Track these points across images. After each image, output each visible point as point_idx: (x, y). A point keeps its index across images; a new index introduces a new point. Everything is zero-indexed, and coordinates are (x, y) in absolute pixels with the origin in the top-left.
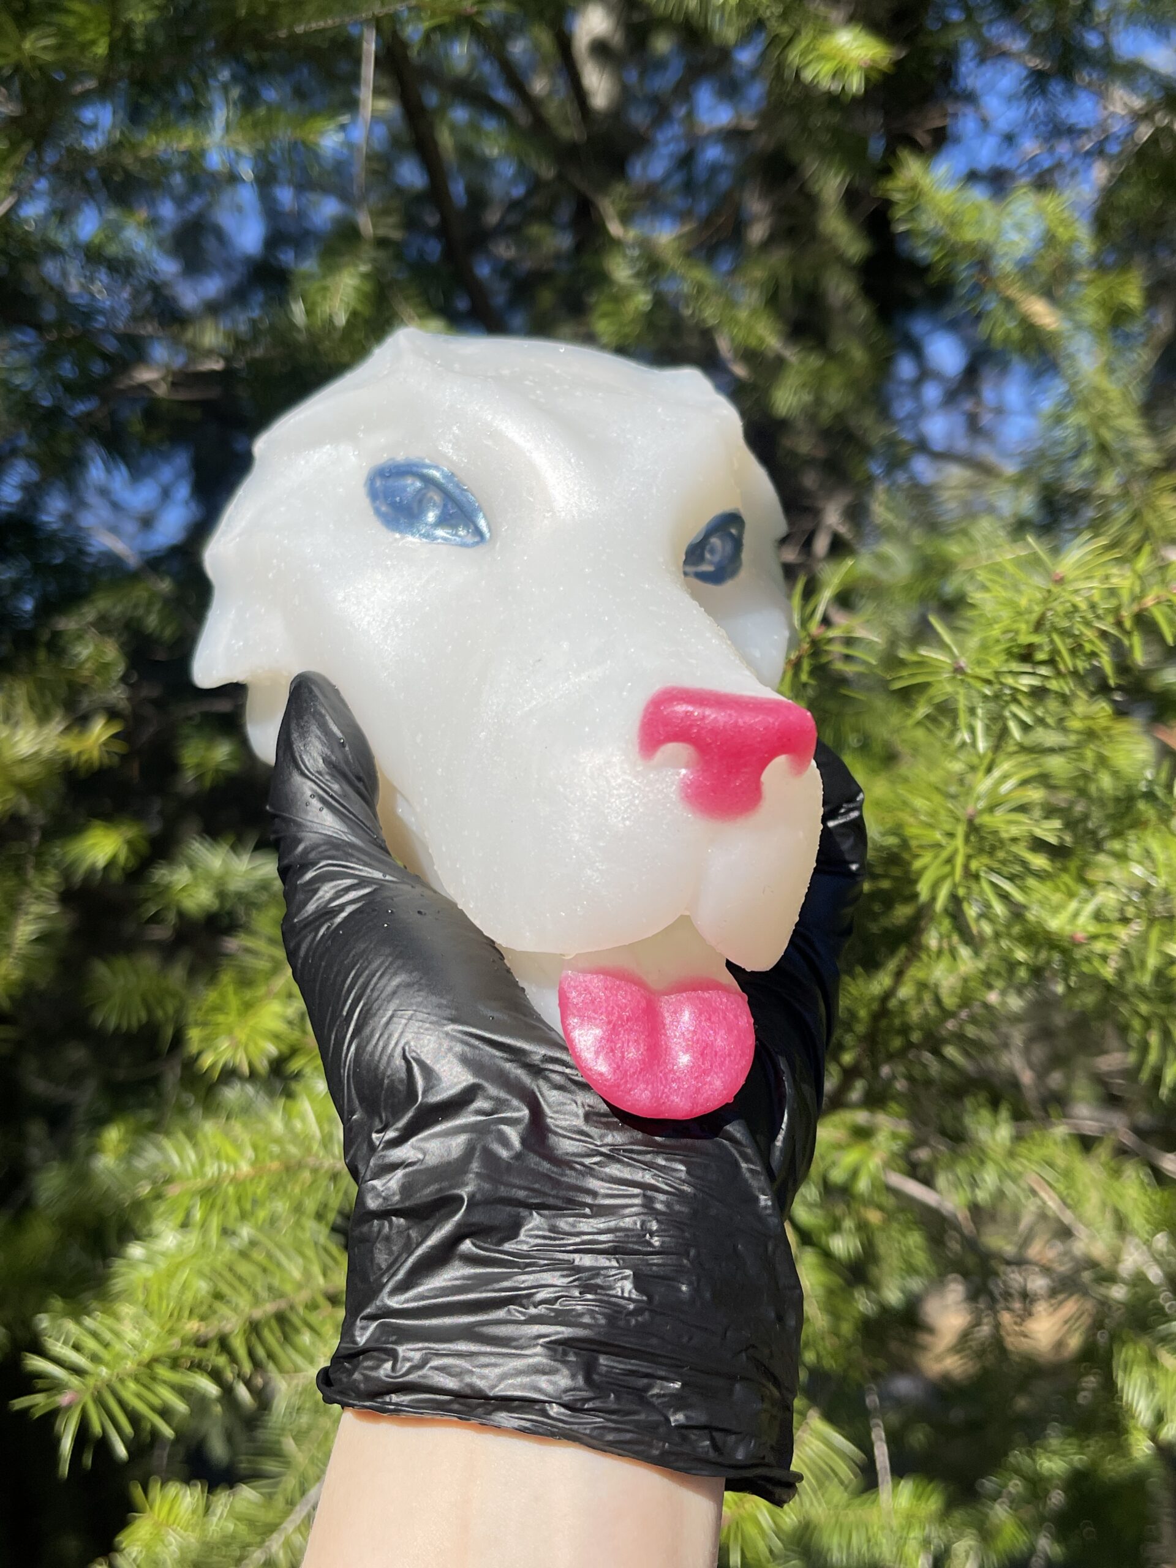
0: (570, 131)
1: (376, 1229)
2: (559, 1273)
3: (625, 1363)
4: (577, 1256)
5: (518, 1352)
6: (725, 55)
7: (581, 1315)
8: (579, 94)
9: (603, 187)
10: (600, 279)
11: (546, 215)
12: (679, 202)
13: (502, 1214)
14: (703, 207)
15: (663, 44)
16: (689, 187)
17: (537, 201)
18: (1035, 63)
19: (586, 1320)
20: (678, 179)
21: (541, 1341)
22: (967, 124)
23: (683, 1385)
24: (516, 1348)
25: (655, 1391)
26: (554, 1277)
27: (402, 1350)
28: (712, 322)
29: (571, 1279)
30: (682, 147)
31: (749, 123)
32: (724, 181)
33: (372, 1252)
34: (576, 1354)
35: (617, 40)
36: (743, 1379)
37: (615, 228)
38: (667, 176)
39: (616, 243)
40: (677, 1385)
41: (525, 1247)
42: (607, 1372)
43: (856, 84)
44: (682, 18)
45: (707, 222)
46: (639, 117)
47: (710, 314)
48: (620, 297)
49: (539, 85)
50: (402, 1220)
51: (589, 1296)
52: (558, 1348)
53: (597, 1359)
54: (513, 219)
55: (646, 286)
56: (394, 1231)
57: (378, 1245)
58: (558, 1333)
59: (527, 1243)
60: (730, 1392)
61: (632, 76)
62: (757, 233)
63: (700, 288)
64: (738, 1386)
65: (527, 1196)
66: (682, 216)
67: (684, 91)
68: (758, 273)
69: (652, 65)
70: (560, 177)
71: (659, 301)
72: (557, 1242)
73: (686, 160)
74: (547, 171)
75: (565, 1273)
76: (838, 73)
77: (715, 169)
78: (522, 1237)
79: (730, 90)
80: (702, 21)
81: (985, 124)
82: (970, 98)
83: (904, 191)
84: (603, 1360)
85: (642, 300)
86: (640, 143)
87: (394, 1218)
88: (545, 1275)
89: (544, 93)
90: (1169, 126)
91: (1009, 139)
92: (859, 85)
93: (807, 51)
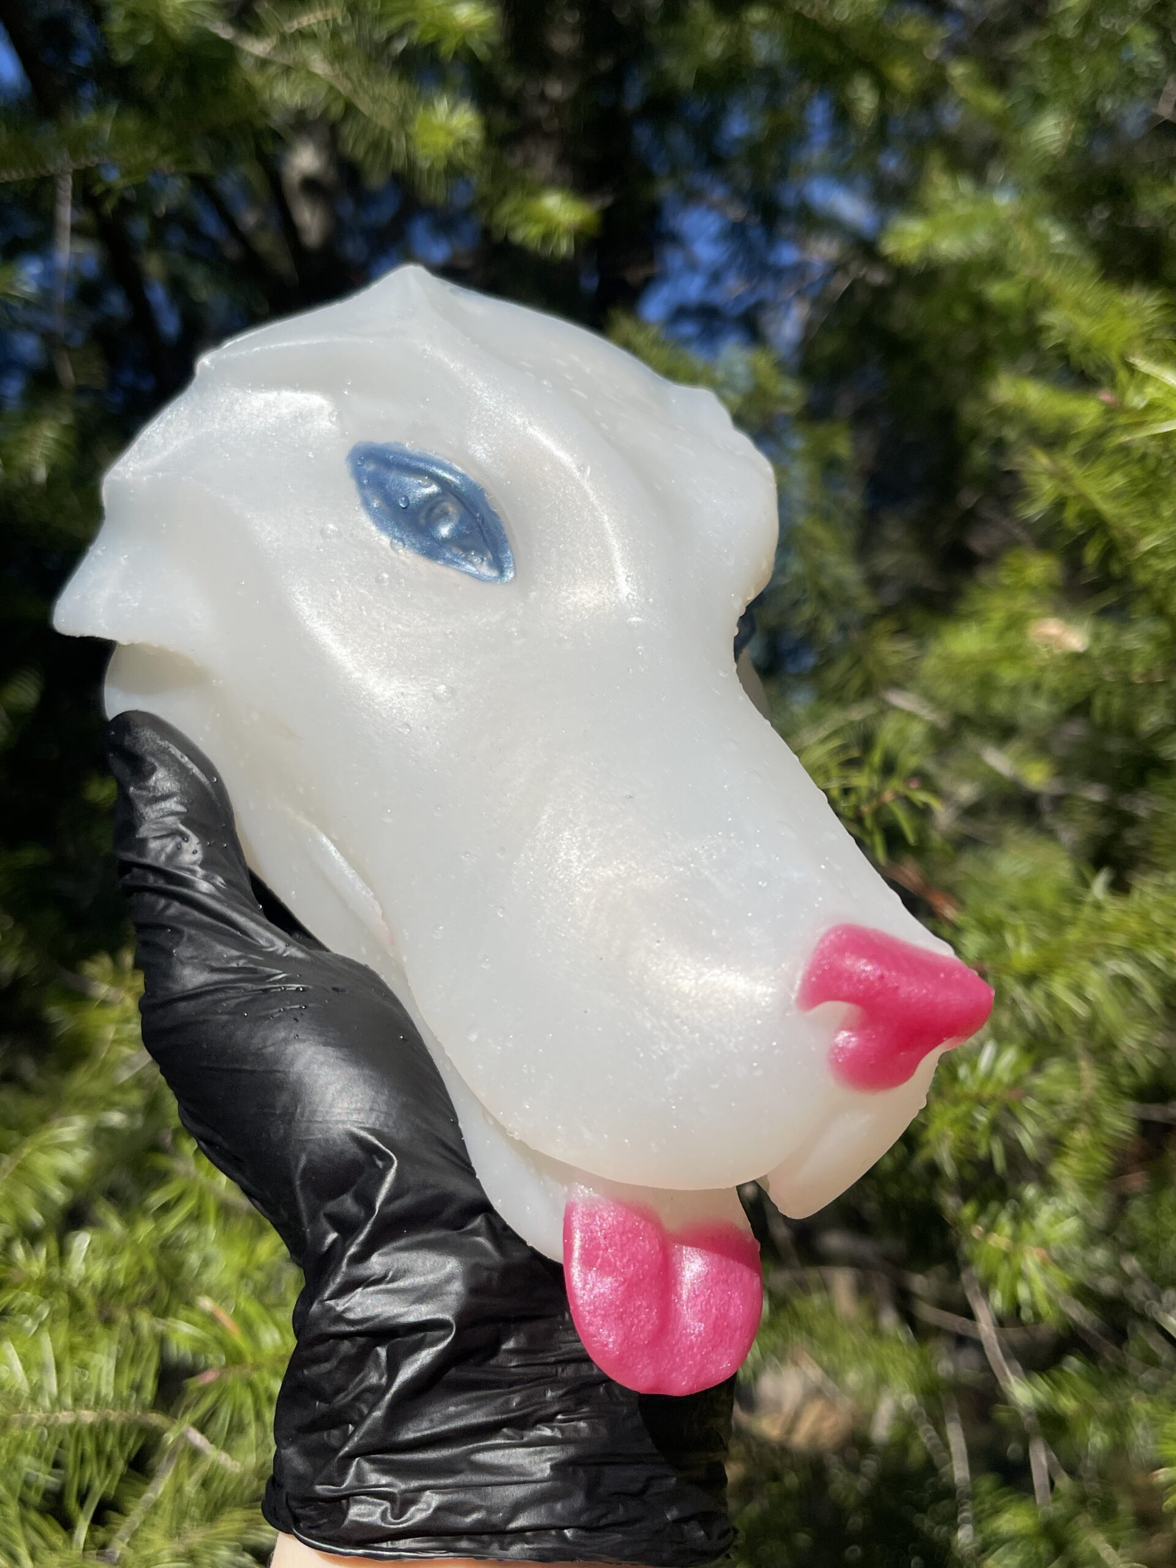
8: (290, 229)
18: (735, 213)
22: (675, 263)
35: (331, 177)
43: (564, 247)
46: (354, 250)
49: (249, 218)
61: (345, 208)
67: (399, 227)
69: (367, 199)
76: (546, 237)
79: (444, 225)
81: (692, 266)
82: (675, 239)
89: (253, 227)
90: (864, 277)
91: (715, 277)
92: (569, 247)
93: (516, 211)
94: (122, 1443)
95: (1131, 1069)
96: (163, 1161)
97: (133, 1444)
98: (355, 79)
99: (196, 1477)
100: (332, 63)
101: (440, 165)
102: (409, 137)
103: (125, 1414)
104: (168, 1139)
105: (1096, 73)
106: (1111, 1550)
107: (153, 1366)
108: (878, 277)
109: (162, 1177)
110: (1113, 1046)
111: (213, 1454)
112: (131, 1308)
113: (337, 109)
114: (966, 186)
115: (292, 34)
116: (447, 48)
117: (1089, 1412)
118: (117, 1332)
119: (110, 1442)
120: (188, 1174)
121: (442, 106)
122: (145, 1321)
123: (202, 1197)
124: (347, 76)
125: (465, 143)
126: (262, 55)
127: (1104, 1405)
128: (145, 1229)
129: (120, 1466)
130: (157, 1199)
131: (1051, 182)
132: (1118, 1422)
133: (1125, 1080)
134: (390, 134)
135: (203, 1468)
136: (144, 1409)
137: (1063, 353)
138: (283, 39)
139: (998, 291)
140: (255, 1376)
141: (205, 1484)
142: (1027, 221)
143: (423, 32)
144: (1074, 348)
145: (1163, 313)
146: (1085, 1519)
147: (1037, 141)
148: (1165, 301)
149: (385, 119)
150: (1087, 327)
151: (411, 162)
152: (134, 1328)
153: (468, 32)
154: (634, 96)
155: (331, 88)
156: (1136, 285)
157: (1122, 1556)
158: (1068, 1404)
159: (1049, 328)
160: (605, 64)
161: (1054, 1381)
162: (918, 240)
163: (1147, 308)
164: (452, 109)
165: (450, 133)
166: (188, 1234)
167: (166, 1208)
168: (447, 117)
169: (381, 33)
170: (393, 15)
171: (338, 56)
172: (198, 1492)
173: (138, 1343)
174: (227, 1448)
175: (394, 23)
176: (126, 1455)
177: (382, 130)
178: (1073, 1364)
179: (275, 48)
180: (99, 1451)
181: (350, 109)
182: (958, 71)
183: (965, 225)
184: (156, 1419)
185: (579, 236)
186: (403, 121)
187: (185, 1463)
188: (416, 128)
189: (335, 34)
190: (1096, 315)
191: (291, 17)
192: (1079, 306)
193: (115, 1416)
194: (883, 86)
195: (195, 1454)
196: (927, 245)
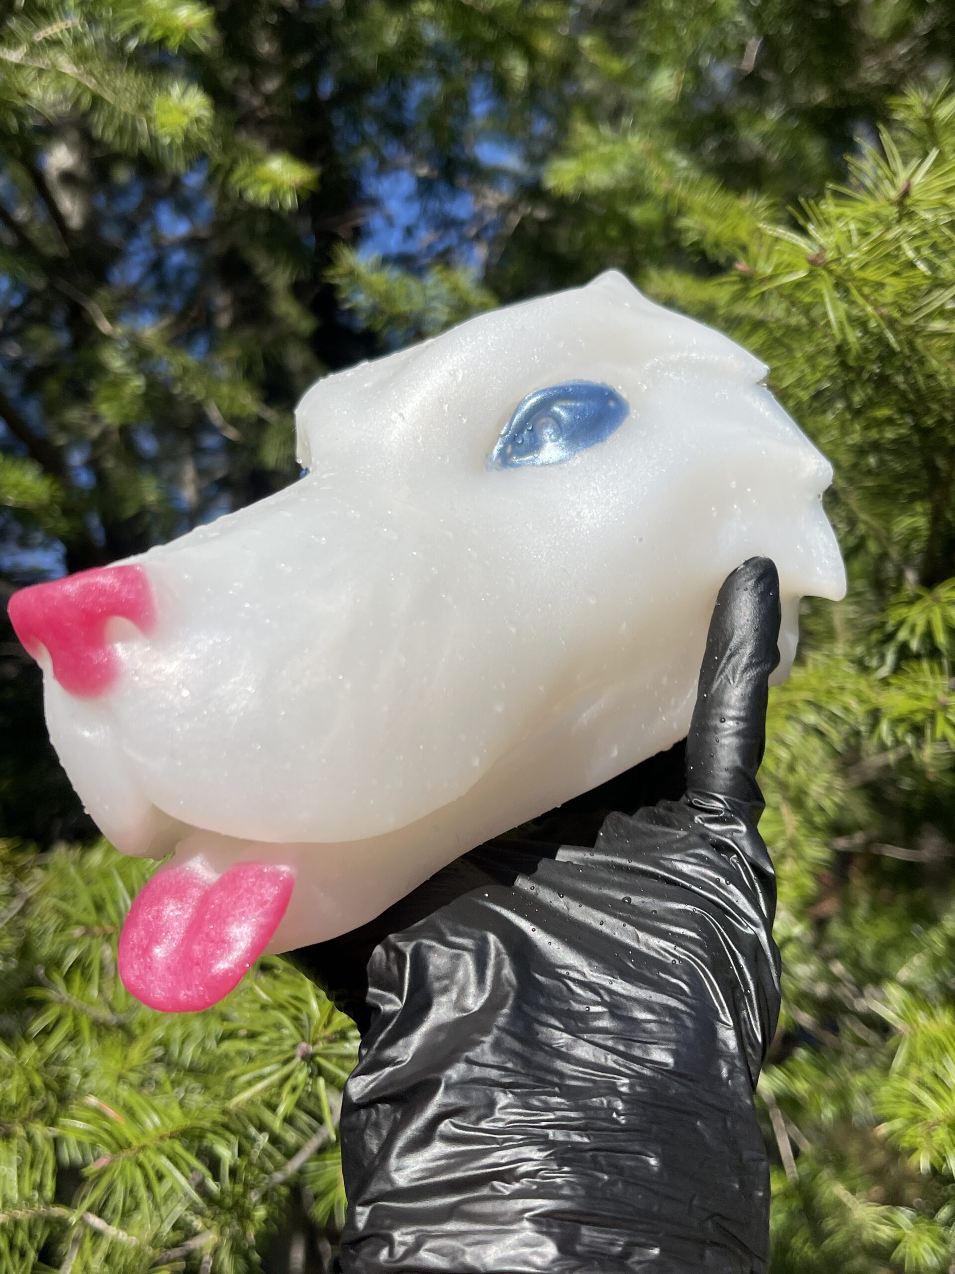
0: (54, 249)
1: (364, 1117)
2: (536, 1148)
3: (606, 1233)
4: (550, 1132)
5: (506, 1227)
6: (176, 182)
7: (560, 1187)
8: (57, 217)
9: (90, 292)
10: (98, 369)
11: (43, 320)
12: (157, 300)
13: (477, 1094)
14: (177, 302)
15: (123, 175)
16: (162, 286)
17: (35, 308)
18: (424, 171)
19: (566, 1191)
20: (151, 282)
21: (527, 1215)
22: (376, 221)
23: (661, 1251)
24: (503, 1224)
25: (636, 1258)
26: (531, 1151)
27: (397, 1236)
28: (199, 398)
29: (549, 1152)
30: (152, 254)
31: (204, 233)
32: (191, 280)
33: (362, 1139)
34: (560, 1226)
35: (83, 171)
36: (713, 1243)
37: (105, 326)
38: (143, 278)
39: (107, 339)
40: (656, 1251)
41: (501, 1124)
42: (591, 1242)
43: (290, 201)
44: (137, 152)
45: (182, 316)
46: (111, 233)
47: (197, 389)
48: (118, 383)
49: (21, 214)
50: (388, 1106)
51: (566, 1169)
52: (543, 1221)
53: (579, 1229)
54: (14, 324)
55: (140, 371)
56: (381, 1116)
57: (368, 1132)
58: (541, 1206)
59: (502, 1120)
60: (702, 1256)
61: (101, 201)
62: (224, 320)
63: (186, 370)
64: (708, 1253)
65: (502, 1076)
66: (162, 310)
67: (146, 211)
68: (234, 352)
69: (115, 192)
70: (51, 287)
71: (152, 384)
72: (532, 1118)
73: (157, 266)
74: (39, 283)
75: (542, 1147)
76: (275, 193)
77: (182, 271)
78: (497, 1115)
79: (184, 207)
80: (154, 154)
81: (390, 222)
82: (374, 202)
83: (345, 275)
84: (585, 1230)
85: (137, 383)
86: (115, 254)
87: (379, 1105)
88: (523, 1149)
89: (26, 219)
90: (531, 214)
91: (409, 232)
92: (293, 202)
93: (246, 176)
94: (31, 1236)
95: (821, 809)
96: (38, 993)
97: (41, 1235)
98: (98, 75)
99: (100, 1255)
100: (76, 64)
101: (179, 141)
102: (150, 120)
103: (30, 1211)
104: (41, 972)
105: (696, 34)
106: (850, 1195)
107: (50, 1167)
108: (542, 214)
109: (39, 1006)
110: (806, 793)
111: (113, 1231)
112: (24, 1122)
113: (86, 101)
114: (606, 130)
115: (40, 42)
116: (173, 44)
117: (818, 1089)
118: (14, 1144)
119: (21, 1237)
120: (61, 1001)
121: (176, 90)
122: (40, 1131)
123: (76, 1018)
124: (91, 73)
125: (198, 120)
126: (17, 61)
127: (830, 1084)
128: (30, 1052)
129: (32, 1255)
130: (37, 1026)
131: (671, 123)
132: (841, 1096)
133: (818, 819)
134: (133, 118)
135: (104, 1246)
136: (47, 1204)
137: (698, 250)
138: (33, 45)
139: (639, 214)
140: (141, 1157)
141: (108, 1259)
142: (657, 154)
143: (151, 32)
144: (707, 246)
145: (771, 211)
146: (826, 1173)
147: (656, 92)
148: (771, 201)
149: (127, 106)
150: (715, 228)
151: (154, 139)
152: (30, 1138)
153: (188, 30)
154: (327, 87)
155: (79, 84)
156: (749, 192)
157: (858, 1199)
158: (801, 1087)
159: (688, 230)
160: (302, 59)
161: (789, 1070)
162: (572, 175)
163: (758, 208)
164: (184, 93)
165: (185, 113)
166: (68, 1052)
167: (47, 1032)
168: (180, 100)
169: (117, 37)
170: (123, 19)
171: (81, 58)
172: (102, 1267)
173: (35, 1149)
174: (124, 1224)
175: (125, 27)
176: (36, 1245)
177: (126, 115)
178: (801, 1054)
179: (26, 55)
180: (12, 1246)
181: (97, 101)
182: (587, 42)
183: (609, 161)
184: (58, 1211)
185: (300, 191)
186: (143, 107)
187: (88, 1244)
188: (155, 111)
189: (77, 40)
190: (722, 216)
191: (38, 27)
192: (707, 212)
193: (23, 1215)
194: (531, 55)
195: (97, 1235)
196: (581, 179)
